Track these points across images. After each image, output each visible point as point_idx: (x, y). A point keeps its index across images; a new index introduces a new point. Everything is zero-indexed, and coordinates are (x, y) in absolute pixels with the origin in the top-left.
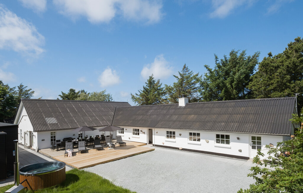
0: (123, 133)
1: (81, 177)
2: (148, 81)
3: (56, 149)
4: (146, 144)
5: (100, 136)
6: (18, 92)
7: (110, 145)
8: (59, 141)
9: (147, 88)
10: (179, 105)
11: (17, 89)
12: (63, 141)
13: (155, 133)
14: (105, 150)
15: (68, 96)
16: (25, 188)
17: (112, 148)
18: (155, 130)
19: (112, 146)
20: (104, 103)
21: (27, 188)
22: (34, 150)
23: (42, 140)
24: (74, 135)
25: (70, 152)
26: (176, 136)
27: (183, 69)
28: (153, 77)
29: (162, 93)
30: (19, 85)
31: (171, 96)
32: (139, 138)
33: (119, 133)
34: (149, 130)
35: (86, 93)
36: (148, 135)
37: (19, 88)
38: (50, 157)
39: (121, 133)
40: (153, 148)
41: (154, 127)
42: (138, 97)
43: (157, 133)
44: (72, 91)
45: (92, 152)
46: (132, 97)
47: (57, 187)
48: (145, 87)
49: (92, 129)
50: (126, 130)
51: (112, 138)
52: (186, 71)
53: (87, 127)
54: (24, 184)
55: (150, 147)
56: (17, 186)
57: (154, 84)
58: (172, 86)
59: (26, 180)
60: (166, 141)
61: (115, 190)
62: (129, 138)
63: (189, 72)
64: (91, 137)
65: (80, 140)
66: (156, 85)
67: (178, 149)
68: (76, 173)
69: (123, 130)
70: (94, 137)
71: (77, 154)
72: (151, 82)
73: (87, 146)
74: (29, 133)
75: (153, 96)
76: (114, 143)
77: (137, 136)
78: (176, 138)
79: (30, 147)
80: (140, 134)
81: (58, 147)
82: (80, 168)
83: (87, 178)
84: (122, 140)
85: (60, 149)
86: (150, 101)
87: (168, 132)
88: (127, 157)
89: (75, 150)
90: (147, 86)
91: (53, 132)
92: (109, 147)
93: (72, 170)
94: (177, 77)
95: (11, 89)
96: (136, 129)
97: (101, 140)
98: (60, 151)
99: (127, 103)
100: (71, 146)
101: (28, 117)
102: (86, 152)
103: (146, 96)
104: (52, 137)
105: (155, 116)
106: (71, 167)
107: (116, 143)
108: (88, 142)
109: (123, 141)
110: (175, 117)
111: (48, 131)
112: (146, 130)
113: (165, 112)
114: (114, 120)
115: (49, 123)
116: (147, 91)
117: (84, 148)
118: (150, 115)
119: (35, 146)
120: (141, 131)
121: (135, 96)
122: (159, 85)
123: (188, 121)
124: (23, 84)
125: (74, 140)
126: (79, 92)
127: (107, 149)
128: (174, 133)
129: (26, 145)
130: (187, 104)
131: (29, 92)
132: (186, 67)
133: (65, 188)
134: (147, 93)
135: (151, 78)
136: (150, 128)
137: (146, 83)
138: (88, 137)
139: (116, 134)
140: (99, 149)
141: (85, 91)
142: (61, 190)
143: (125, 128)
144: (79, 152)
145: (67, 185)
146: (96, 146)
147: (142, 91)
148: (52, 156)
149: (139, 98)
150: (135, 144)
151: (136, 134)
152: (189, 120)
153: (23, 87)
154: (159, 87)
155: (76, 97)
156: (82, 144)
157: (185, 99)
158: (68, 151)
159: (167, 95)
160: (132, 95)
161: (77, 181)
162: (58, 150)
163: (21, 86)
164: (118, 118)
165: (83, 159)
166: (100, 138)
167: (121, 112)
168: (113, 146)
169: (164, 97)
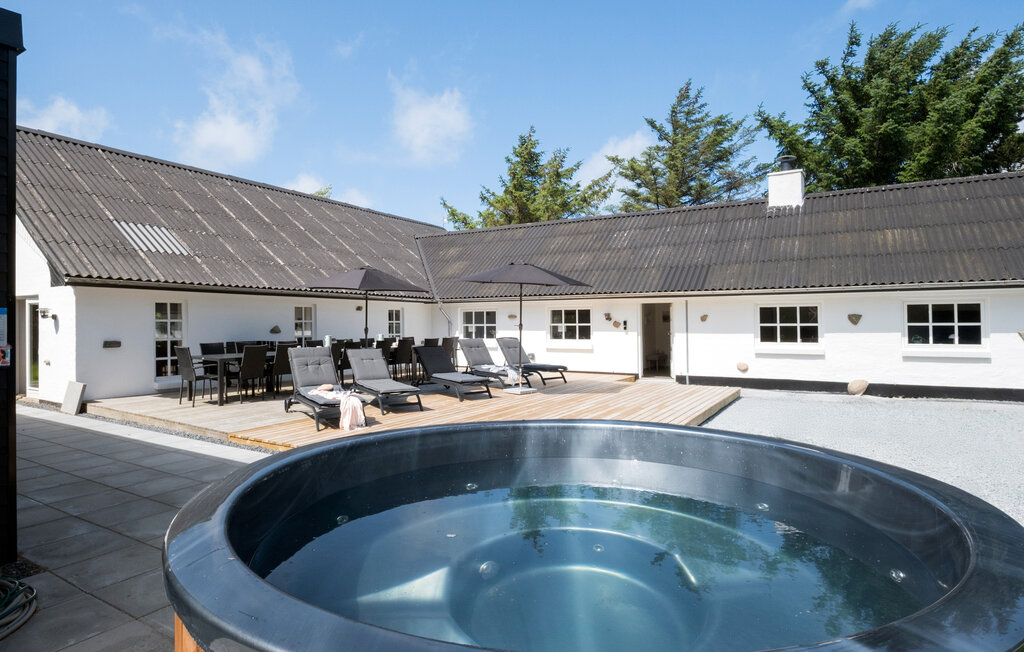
0: (491, 335)
4: (636, 377)
10: (771, 204)
24: (275, 331)
32: (591, 351)
33: (468, 335)
34: (649, 308)
36: (642, 336)
39: (479, 335)
43: (704, 318)
50: (510, 317)
60: (759, 356)
67: (840, 388)
69: (492, 321)
77: (576, 343)
78: (825, 338)
80: (592, 334)
98: (240, 405)
110: (789, 247)
112: (631, 311)
114: (432, 281)
115: (145, 249)
118: (633, 247)
120: (608, 317)
123: (888, 255)
151: (570, 335)
156: (370, 364)
164: (451, 269)
167: (453, 252)
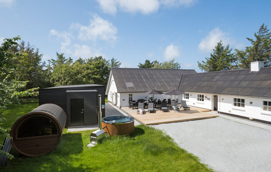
0: (188, 98)
1: (146, 132)
2: (215, 48)
3: (132, 108)
4: (211, 110)
5: (167, 100)
6: (111, 64)
7: (174, 108)
8: (134, 101)
9: (215, 55)
10: (251, 70)
11: (110, 62)
12: (137, 101)
13: (221, 99)
14: (170, 112)
15: (144, 66)
16: (105, 133)
17: (176, 111)
18: (220, 97)
19: (176, 109)
20: (172, 71)
21: (107, 133)
22: (118, 107)
23: (124, 100)
24: (146, 97)
25: (141, 111)
26: (245, 105)
27: (260, 31)
28: (221, 43)
29: (232, 60)
30: (112, 59)
31: (243, 62)
32: (203, 104)
33: (185, 98)
34: (215, 96)
35: (158, 63)
36: (213, 102)
37: (112, 61)
38: (127, 113)
39: (186, 98)
40: (218, 115)
41: (220, 93)
42: (205, 64)
43: (223, 99)
44: (148, 62)
45: (159, 112)
46: (199, 65)
47: (126, 136)
48: (213, 54)
49: (160, 93)
50: (191, 95)
51: (177, 103)
52: (264, 31)
53: (156, 91)
54: (105, 129)
55: (214, 113)
56: (100, 130)
57: (223, 50)
58: (244, 50)
59: (107, 127)
60: (233, 109)
61: (172, 148)
62: (194, 104)
63: (268, 33)
64: (159, 100)
65: (150, 102)
66: (225, 52)
67: (248, 118)
68: (143, 128)
69: (188, 95)
70: (162, 100)
71: (147, 113)
72: (219, 49)
73: (155, 107)
74: (115, 94)
75: (221, 63)
76: (179, 107)
77: (201, 102)
78: (246, 106)
79: (116, 105)
80: (204, 100)
81: (133, 106)
82: (146, 125)
83: (151, 133)
84: (186, 105)
85: (135, 108)
86: (218, 68)
87: (235, 99)
88: (189, 121)
89: (146, 110)
90: (214, 53)
91: (131, 94)
92: (174, 110)
93: (140, 125)
94: (251, 40)
95: (107, 62)
96: (201, 95)
97: (167, 103)
98: (135, 110)
99: (194, 70)
100: (143, 106)
101: (114, 81)
102: (153, 112)
103: (213, 63)
104: (130, 98)
105: (221, 82)
106: (140, 122)
107: (180, 107)
108: (157, 104)
109: (188, 106)
110: (244, 84)
111: (127, 92)
112: (211, 96)
113: (233, 78)
114: (180, 86)
115: (128, 87)
116: (214, 58)
117: (152, 109)
118: (216, 81)
119: (119, 105)
120: (206, 97)
121: (202, 64)
122: (228, 50)
123: (262, 88)
124: (114, 58)
125: (146, 102)
126: (153, 63)
127: (172, 112)
128: (243, 101)
129: (113, 103)
130: (261, 69)
131: (118, 64)
132: (264, 27)
133: (133, 138)
134: (214, 60)
135: (219, 44)
136: (216, 95)
137: (214, 50)
138: (156, 100)
139: (182, 99)
140: (165, 111)
141: (158, 62)
142: (129, 140)
143: (190, 93)
144: (148, 112)
145: (134, 136)
146: (163, 108)
147: (209, 58)
148: (129, 113)
149: (206, 66)
150: (199, 110)
151: (201, 100)
152: (264, 87)
153: (114, 60)
154: (229, 53)
155: (151, 67)
156: (151, 105)
157: (259, 62)
158: (140, 110)
159: (238, 61)
160: (198, 63)
161: (142, 134)
162: (133, 109)
163: (113, 59)
164: (184, 84)
165: (151, 117)
166: (166, 102)
167: (187, 79)
168: (178, 110)
169: (233, 64)
